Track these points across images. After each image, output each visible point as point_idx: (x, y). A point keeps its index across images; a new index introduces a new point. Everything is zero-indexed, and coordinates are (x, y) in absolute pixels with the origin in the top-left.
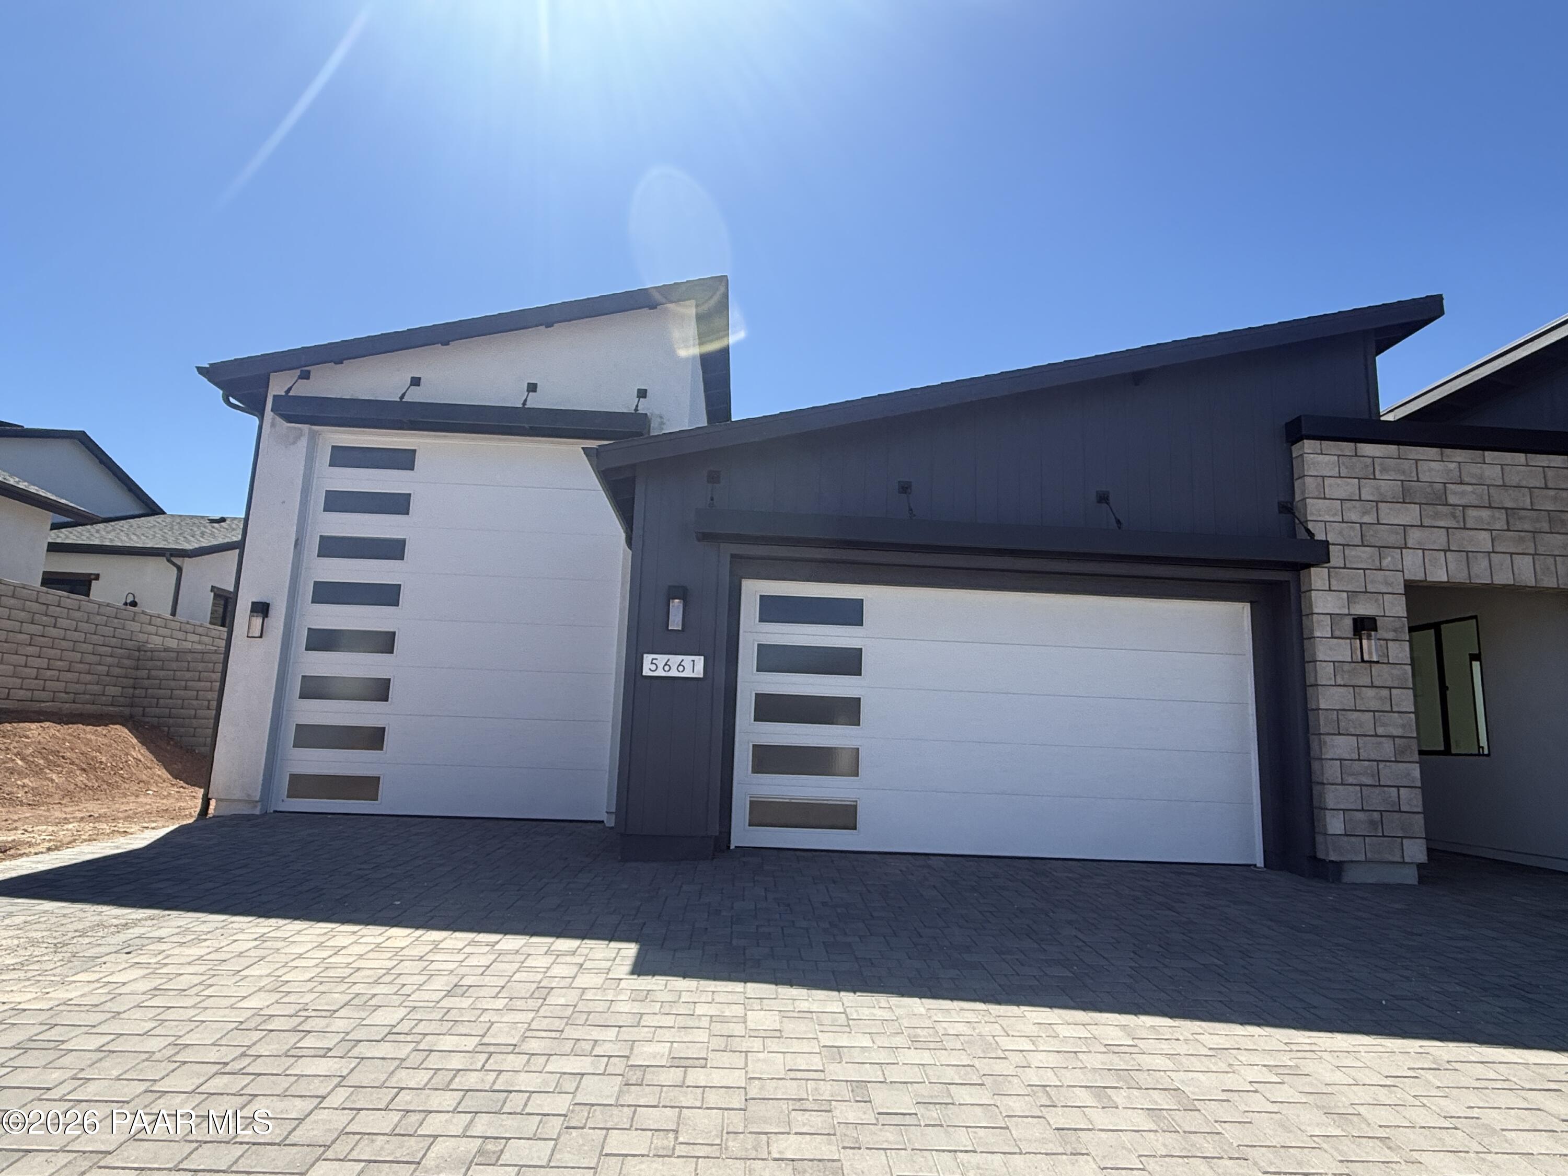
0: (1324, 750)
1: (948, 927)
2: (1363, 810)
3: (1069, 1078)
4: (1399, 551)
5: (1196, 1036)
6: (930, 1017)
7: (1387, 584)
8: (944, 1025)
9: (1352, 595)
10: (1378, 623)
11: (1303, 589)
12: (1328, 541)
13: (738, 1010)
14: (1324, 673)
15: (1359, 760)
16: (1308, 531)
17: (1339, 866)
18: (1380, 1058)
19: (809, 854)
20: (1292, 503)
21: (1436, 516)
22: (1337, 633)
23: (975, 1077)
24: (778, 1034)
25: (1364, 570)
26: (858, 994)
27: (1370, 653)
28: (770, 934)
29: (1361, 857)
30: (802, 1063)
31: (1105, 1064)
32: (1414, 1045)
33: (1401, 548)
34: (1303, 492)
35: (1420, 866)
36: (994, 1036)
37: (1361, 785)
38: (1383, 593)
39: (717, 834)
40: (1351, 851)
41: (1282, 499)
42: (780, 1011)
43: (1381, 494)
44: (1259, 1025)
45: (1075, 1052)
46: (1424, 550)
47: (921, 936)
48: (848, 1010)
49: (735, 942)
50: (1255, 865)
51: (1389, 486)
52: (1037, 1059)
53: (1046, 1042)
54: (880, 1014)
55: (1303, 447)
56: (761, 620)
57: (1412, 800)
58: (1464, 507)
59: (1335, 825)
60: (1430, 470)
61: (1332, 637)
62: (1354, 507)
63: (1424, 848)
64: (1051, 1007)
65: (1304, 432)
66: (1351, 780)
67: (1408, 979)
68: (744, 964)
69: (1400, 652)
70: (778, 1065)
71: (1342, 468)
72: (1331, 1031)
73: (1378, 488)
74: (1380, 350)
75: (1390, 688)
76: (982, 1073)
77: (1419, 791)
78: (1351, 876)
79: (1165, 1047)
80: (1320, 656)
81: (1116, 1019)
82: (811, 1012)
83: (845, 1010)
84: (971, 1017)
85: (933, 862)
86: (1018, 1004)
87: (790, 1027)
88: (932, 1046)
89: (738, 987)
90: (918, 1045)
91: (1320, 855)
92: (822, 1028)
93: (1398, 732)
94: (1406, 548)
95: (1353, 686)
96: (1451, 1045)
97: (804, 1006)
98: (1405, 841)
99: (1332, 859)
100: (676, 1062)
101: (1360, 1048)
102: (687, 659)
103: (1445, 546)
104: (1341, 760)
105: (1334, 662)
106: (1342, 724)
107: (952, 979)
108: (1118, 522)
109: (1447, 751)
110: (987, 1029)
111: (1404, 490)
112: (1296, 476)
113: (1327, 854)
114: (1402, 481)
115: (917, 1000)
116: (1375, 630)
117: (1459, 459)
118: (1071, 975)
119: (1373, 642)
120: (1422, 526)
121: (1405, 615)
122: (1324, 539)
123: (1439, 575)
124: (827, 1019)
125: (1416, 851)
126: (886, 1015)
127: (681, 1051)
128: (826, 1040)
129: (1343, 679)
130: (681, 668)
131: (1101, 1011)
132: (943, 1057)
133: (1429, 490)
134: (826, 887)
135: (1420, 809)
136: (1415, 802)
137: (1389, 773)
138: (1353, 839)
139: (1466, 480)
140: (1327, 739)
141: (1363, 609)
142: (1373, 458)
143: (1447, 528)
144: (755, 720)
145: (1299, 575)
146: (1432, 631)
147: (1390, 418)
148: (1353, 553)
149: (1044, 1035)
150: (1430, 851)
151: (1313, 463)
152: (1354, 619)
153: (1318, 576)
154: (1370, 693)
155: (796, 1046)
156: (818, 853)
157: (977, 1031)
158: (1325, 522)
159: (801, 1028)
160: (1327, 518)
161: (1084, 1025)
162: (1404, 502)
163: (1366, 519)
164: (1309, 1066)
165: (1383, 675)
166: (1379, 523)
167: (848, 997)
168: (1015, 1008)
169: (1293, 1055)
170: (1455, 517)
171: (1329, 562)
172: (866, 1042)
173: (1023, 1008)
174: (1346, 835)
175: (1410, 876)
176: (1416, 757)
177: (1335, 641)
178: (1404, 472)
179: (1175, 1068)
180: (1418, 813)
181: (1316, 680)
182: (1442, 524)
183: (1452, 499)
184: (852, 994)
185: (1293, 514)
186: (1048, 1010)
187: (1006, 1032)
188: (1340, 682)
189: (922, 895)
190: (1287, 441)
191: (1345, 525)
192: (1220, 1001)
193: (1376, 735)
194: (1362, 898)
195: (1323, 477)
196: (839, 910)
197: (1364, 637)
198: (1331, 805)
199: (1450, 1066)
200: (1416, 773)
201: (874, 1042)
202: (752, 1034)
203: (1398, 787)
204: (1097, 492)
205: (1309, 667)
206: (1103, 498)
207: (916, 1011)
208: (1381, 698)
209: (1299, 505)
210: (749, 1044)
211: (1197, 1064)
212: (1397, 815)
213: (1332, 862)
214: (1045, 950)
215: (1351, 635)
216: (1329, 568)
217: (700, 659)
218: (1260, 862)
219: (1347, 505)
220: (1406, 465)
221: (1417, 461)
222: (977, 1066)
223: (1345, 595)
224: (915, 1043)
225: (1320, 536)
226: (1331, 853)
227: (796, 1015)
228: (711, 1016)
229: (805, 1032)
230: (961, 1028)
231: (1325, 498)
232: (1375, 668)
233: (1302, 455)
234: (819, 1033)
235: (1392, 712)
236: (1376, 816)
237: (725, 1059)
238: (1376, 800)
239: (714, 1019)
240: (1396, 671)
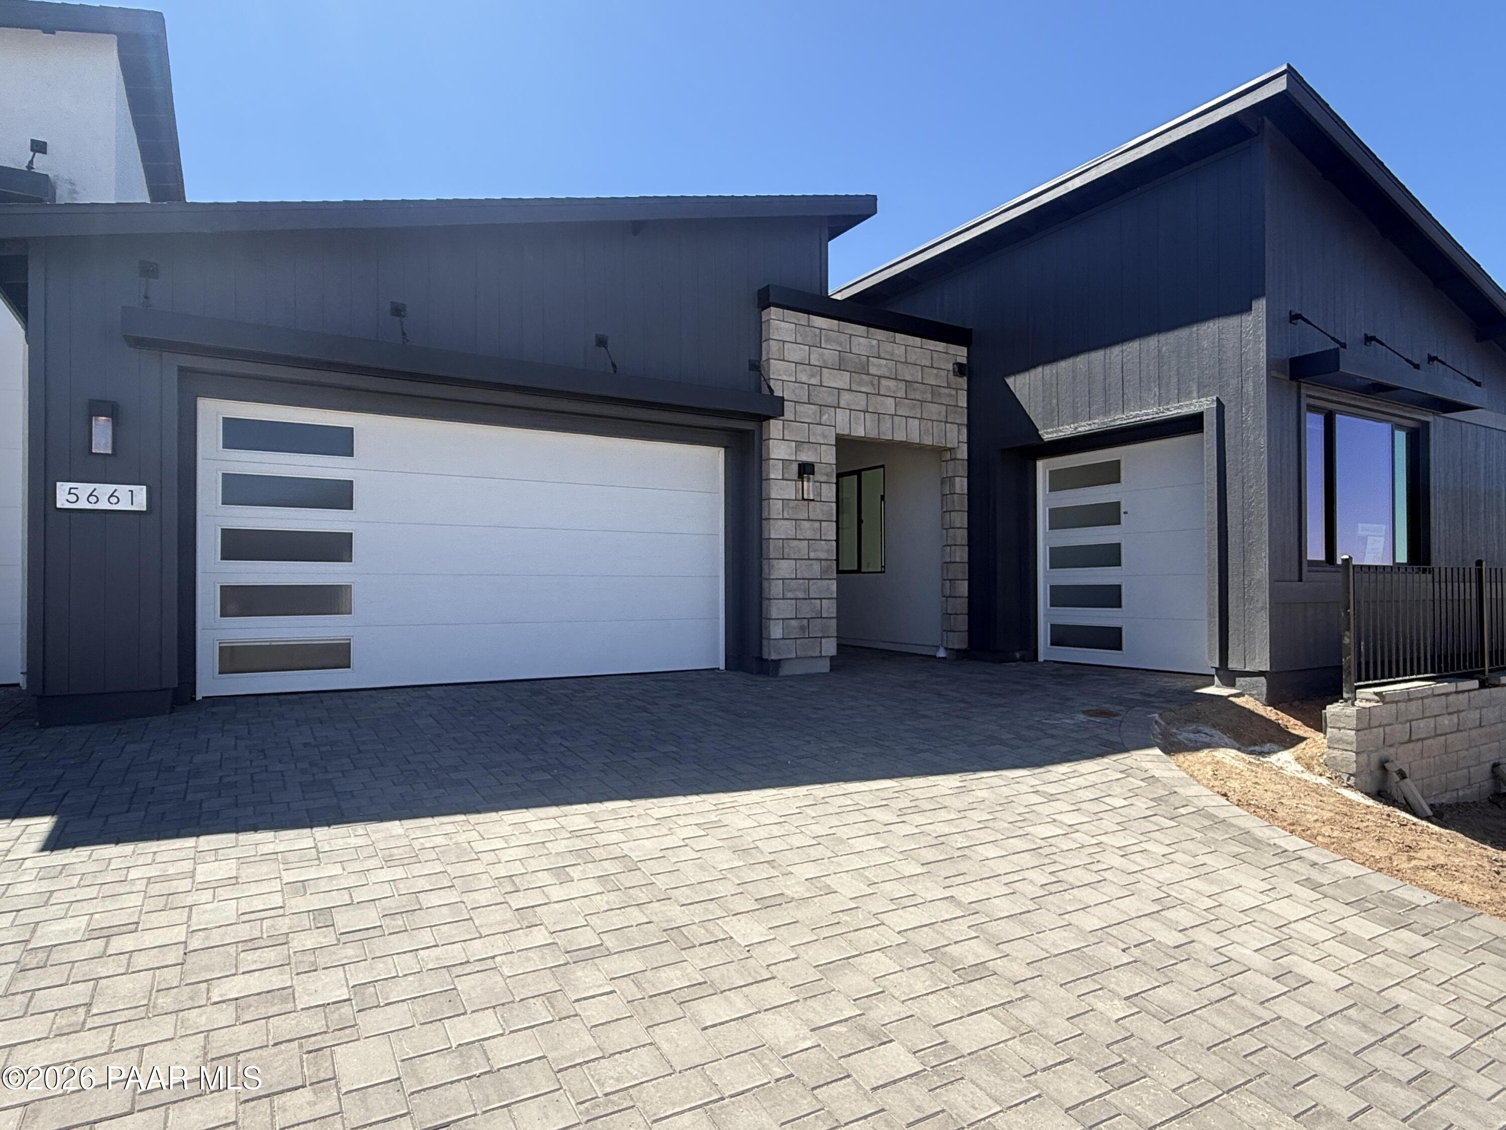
0: (772, 571)
1: (440, 751)
2: (796, 618)
3: (533, 865)
4: (833, 409)
5: (648, 811)
6: (407, 836)
7: (824, 437)
8: (421, 840)
9: (799, 444)
10: (816, 469)
11: (764, 437)
12: (783, 397)
13: (187, 866)
14: (775, 509)
15: (796, 579)
16: (769, 387)
17: (778, 662)
18: (779, 803)
19: (296, 697)
20: (759, 362)
21: (860, 384)
22: (786, 476)
23: (445, 882)
24: (234, 881)
25: (809, 423)
26: (332, 827)
27: (808, 493)
28: (236, 782)
29: (794, 655)
30: (258, 904)
31: (569, 847)
32: (802, 790)
33: (835, 408)
34: (768, 353)
35: (832, 658)
36: (469, 842)
37: (796, 599)
38: (821, 444)
39: (176, 686)
40: (786, 651)
41: (752, 358)
42: (239, 858)
43: (824, 361)
44: (697, 794)
45: (543, 843)
46: (851, 410)
47: (409, 763)
48: (319, 844)
49: (189, 797)
50: (718, 669)
51: (830, 355)
52: (505, 856)
53: (518, 838)
54: (353, 841)
55: (769, 314)
56: (225, 446)
57: (830, 608)
58: (880, 377)
59: (776, 631)
60: (859, 344)
61: (783, 479)
62: (805, 370)
63: (835, 644)
64: (527, 808)
65: (771, 300)
66: (789, 595)
67: (809, 742)
68: (199, 817)
69: (829, 492)
70: (229, 911)
71: (798, 335)
72: (749, 790)
73: (822, 355)
74: (832, 237)
75: (821, 521)
76: (453, 876)
77: (835, 601)
78: (786, 670)
79: (621, 824)
80: (773, 496)
81: (584, 808)
82: (277, 853)
83: (316, 844)
84: (449, 828)
85: (433, 692)
86: (496, 810)
87: (247, 873)
88: (406, 861)
89: (190, 842)
90: (391, 863)
91: (765, 656)
92: (286, 866)
93: (823, 555)
94: (839, 407)
95: (796, 520)
96: (827, 785)
97: (270, 848)
98: (823, 640)
99: (773, 658)
100: (96, 934)
101: (768, 799)
102: (123, 490)
103: (863, 408)
104: (783, 579)
105: (783, 500)
106: (786, 550)
107: (435, 798)
108: (614, 365)
109: (859, 571)
110: (464, 837)
111: (841, 359)
112: (763, 339)
113: (769, 654)
114: (840, 351)
115: (397, 823)
116: (813, 474)
117: (879, 338)
118: (550, 777)
119: (811, 484)
120: (850, 390)
121: (834, 462)
122: (781, 395)
123: (859, 432)
124: (291, 857)
125: (830, 647)
126: (361, 841)
127: (100, 921)
128: (288, 877)
129: (788, 513)
130: (114, 500)
131: (571, 804)
132: (417, 870)
133: (857, 360)
134: (311, 728)
135: (835, 615)
136: (831, 610)
137: (816, 589)
138: (788, 641)
139: (883, 355)
140: (775, 562)
141: (806, 456)
142: (821, 329)
143: (867, 394)
144: (222, 559)
145: (762, 426)
146: (856, 476)
147: (839, 297)
148: (802, 409)
149: (517, 833)
150: (840, 646)
151: (777, 329)
152: (799, 465)
153: (775, 427)
154: (807, 524)
155: (254, 889)
156: (307, 695)
157: (454, 840)
158: (783, 381)
159: (264, 869)
160: (785, 378)
161: (554, 818)
162: (840, 370)
163: (814, 381)
164: (728, 819)
165: (817, 510)
166: (821, 386)
167: (321, 833)
168: (494, 814)
169: (719, 812)
170: (873, 385)
171: (783, 415)
172: (337, 870)
173: (501, 813)
174: (783, 638)
175: (824, 667)
176: (835, 575)
177: (785, 482)
178: (841, 344)
179: (626, 839)
180: (833, 618)
181: (769, 514)
182: (863, 389)
183: (873, 370)
184: (326, 828)
185: (760, 371)
186: (525, 810)
187: (481, 836)
188: (786, 516)
189: (417, 725)
190: (758, 307)
191: (797, 385)
192: (672, 780)
193: (809, 559)
194: (791, 687)
195: (784, 341)
196: (323, 749)
197: (805, 480)
198: (774, 616)
199: (824, 801)
200: (834, 586)
201: (344, 869)
202: (200, 887)
203: (821, 599)
204: (597, 336)
205: (765, 503)
206: (601, 342)
207: (394, 833)
208: (813, 529)
209: (765, 364)
210: (195, 898)
211: (644, 833)
212: (819, 620)
213: (772, 660)
214: (530, 759)
215: (796, 477)
216: (783, 420)
217: (142, 489)
218: (722, 666)
219: (800, 367)
220: (844, 338)
221: (851, 335)
222: (449, 871)
223: (794, 444)
224: (389, 862)
225: (778, 393)
226: (772, 653)
227: (257, 859)
228: (149, 878)
229: (266, 874)
230: (440, 841)
231: (784, 360)
232: (812, 503)
233: (769, 320)
234: (282, 872)
235: (821, 540)
236: (805, 622)
237: (163, 918)
238: (806, 611)
239: (152, 880)
240: (825, 507)
